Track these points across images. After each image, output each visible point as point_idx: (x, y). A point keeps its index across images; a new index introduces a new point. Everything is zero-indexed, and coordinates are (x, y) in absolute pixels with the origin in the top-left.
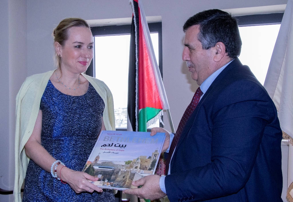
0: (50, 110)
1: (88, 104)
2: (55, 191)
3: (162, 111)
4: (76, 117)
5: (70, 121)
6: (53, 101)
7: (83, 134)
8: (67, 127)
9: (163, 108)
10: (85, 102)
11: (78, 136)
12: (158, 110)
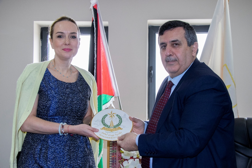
0: (48, 93)
1: (78, 89)
2: (49, 162)
3: (114, 97)
4: (69, 100)
5: (64, 103)
6: (50, 86)
7: (73, 115)
8: (61, 108)
9: (114, 95)
10: (76, 88)
11: (70, 116)
12: (110, 96)
